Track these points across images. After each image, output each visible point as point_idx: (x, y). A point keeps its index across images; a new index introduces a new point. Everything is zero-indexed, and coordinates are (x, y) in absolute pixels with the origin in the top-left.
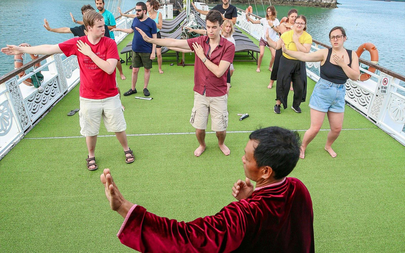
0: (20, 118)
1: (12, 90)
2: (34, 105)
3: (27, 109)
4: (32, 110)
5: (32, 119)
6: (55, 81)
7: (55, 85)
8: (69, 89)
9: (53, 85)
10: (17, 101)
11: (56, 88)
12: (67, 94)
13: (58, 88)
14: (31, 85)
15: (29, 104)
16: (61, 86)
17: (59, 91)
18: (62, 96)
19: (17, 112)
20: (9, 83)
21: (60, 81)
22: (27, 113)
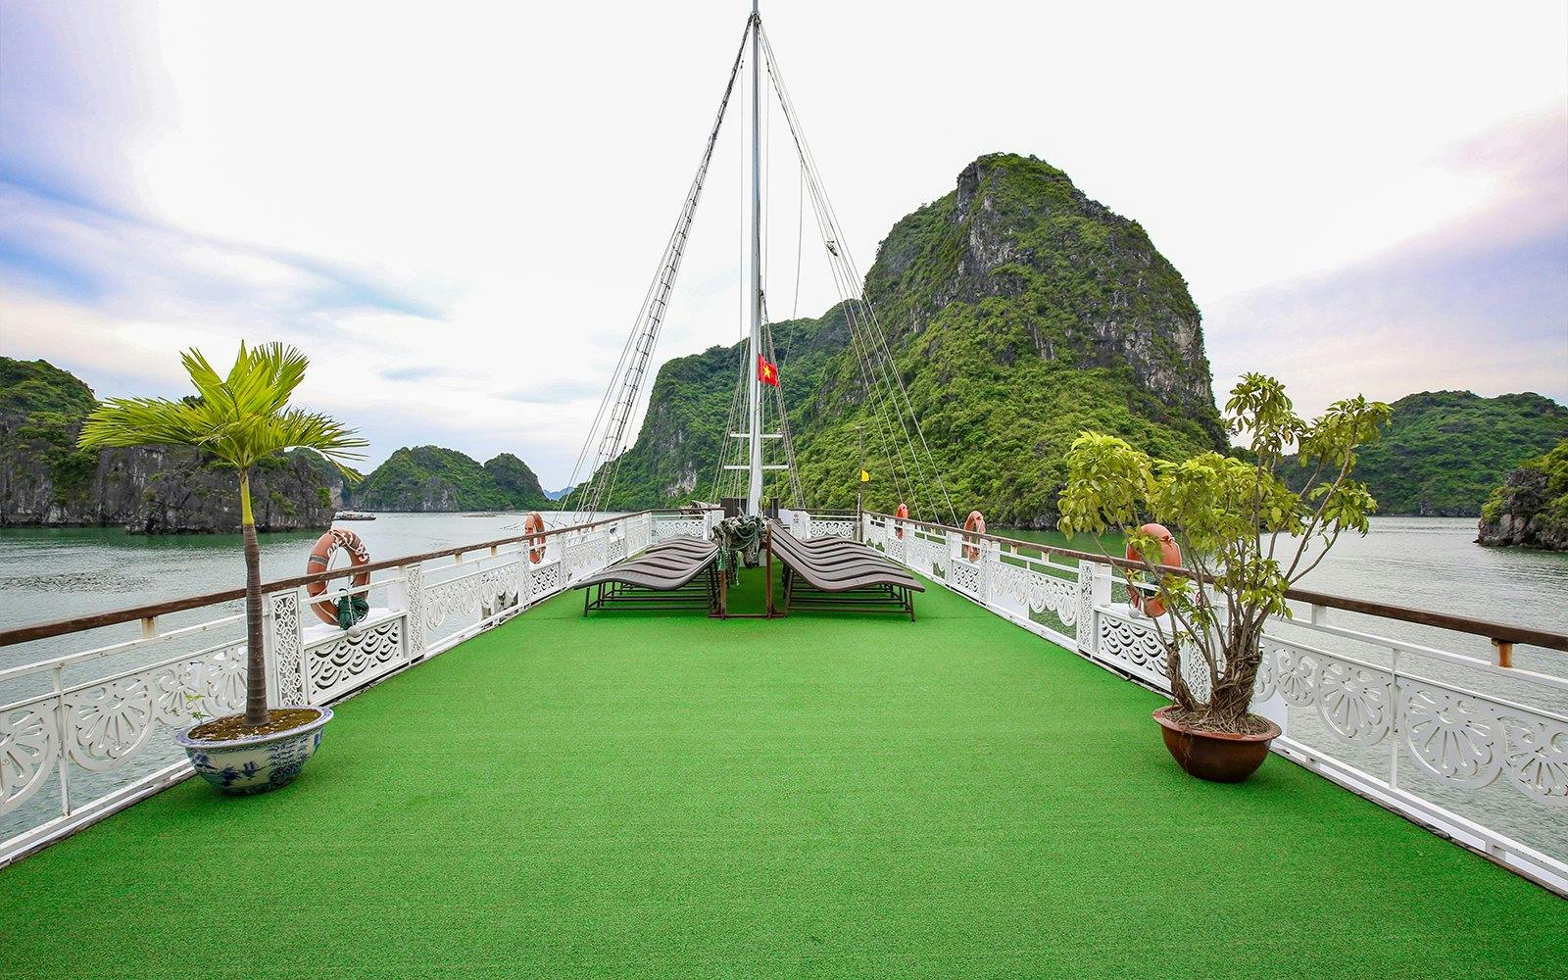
0: (281, 687)
1: (282, 615)
2: (326, 666)
3: (307, 672)
4: (318, 678)
5: (311, 700)
6: (396, 625)
7: (394, 635)
8: (427, 656)
9: (389, 634)
10: (286, 645)
11: (395, 642)
12: (419, 664)
13: (399, 645)
14: (332, 622)
15: (315, 661)
16: (410, 643)
17: (400, 651)
18: (407, 664)
19: (279, 670)
20: (279, 599)
21: (410, 628)
22: (302, 679)
